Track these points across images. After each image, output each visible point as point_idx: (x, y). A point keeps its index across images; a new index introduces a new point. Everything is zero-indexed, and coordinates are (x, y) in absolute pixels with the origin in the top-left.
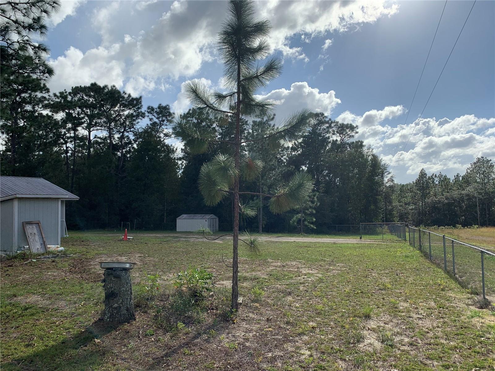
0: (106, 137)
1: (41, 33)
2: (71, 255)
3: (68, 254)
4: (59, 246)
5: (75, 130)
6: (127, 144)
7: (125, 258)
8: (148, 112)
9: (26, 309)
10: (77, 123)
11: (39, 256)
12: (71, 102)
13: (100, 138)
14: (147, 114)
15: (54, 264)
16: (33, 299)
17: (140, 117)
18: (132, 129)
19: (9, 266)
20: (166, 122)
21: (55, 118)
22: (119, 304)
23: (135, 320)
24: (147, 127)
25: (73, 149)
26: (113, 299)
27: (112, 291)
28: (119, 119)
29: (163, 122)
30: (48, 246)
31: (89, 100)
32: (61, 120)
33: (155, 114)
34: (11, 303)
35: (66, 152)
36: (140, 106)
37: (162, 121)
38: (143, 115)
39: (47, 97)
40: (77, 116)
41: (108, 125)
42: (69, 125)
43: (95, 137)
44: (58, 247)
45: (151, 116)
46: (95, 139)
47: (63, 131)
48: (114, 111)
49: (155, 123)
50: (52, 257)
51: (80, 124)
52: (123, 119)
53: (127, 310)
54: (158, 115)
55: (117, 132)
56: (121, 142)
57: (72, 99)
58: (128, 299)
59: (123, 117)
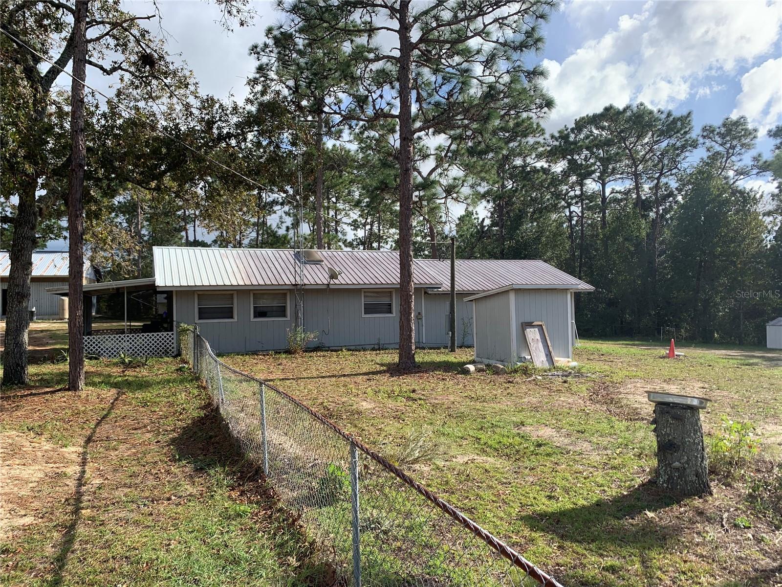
0: (630, 190)
1: (537, 49)
2: (589, 375)
3: (584, 373)
4: (570, 360)
5: (582, 185)
6: (665, 198)
7: (675, 387)
8: (704, 137)
9: (539, 445)
10: (584, 174)
11: (545, 371)
12: (575, 143)
13: (620, 192)
14: (701, 140)
15: (566, 385)
16: (546, 433)
17: (689, 148)
18: (674, 171)
19: (509, 382)
20: (740, 148)
21: (553, 171)
22: (683, 464)
23: (711, 494)
24: (701, 164)
25: (580, 214)
26: (672, 454)
27: (669, 440)
28: (650, 158)
29: (734, 149)
30: (556, 359)
31: (601, 135)
32: (562, 172)
33: (717, 138)
34: (519, 434)
35: (570, 219)
36: (687, 129)
37: (730, 148)
38: (694, 145)
39: (542, 141)
40: (584, 163)
41: (633, 170)
42: (574, 178)
43: (612, 193)
44: (569, 362)
45: (708, 143)
46: (612, 195)
47: (565, 188)
48: (642, 145)
49: (718, 153)
50: (563, 376)
51: (589, 174)
52: (658, 157)
53: (697, 475)
54: (723, 138)
55: (649, 178)
56: (656, 194)
57: (575, 137)
58: (697, 456)
59: (658, 153)
